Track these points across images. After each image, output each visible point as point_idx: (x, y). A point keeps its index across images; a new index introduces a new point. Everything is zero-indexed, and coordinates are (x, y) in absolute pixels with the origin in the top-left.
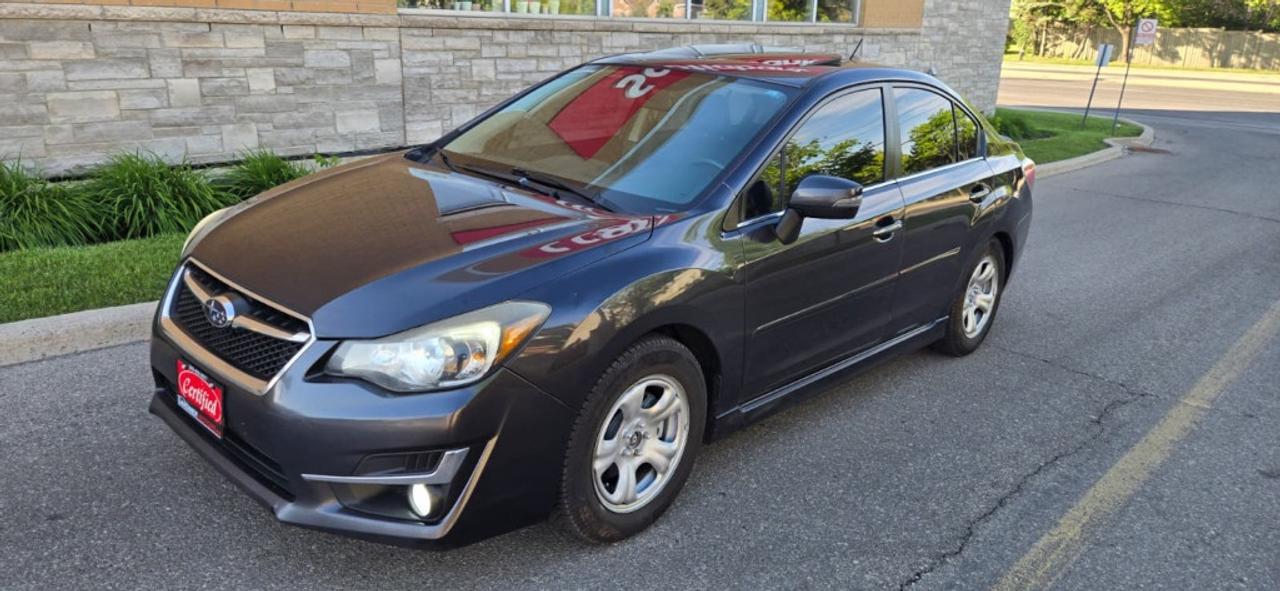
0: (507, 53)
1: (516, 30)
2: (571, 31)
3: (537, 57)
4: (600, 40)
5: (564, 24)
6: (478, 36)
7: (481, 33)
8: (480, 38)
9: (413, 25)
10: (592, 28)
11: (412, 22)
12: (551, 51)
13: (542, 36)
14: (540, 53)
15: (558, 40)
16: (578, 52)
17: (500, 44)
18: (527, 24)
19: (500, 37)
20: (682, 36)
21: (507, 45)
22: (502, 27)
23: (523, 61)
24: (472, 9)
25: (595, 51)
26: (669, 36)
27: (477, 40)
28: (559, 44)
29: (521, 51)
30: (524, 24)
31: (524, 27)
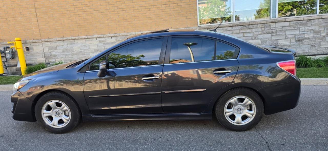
0: (232, 33)
1: (236, 26)
2: (257, 24)
3: (243, 33)
4: (270, 26)
5: (254, 23)
6: (222, 29)
7: (223, 28)
8: (223, 29)
9: (202, 28)
10: (266, 22)
11: (201, 28)
12: (248, 31)
13: (246, 27)
14: (245, 31)
15: (252, 27)
16: (261, 30)
17: (230, 31)
18: (239, 24)
19: (230, 29)
20: (313, 20)
21: (232, 30)
22: (230, 26)
23: (238, 34)
24: (225, 22)
25: (268, 29)
26: (305, 21)
27: (222, 30)
28: (252, 29)
29: (238, 31)
30: (238, 24)
31: (238, 25)
